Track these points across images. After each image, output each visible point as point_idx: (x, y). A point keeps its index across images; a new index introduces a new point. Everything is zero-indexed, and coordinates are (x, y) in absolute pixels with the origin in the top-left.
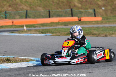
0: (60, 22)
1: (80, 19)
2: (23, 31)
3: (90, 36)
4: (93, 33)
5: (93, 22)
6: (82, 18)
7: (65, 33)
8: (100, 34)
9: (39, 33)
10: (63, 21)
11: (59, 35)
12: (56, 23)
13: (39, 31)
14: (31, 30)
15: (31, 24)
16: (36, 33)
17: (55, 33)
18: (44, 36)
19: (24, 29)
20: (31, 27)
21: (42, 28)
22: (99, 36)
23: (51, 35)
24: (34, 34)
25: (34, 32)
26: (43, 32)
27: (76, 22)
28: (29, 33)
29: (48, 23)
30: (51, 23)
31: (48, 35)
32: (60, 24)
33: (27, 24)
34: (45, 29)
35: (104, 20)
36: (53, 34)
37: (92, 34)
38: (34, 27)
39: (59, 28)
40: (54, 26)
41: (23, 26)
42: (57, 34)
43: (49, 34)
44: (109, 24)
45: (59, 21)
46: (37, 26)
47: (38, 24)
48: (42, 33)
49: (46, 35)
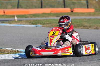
0: (53, 12)
1: (72, 10)
2: (14, 21)
3: (81, 28)
4: (84, 25)
5: (86, 14)
6: (74, 10)
7: (56, 24)
8: (91, 26)
9: (30, 24)
11: (50, 26)
12: (48, 14)
13: (30, 21)
14: (22, 20)
15: (23, 14)
16: (27, 24)
17: (46, 24)
18: (34, 27)
19: (15, 20)
20: (23, 17)
21: (33, 18)
22: (90, 28)
23: (42, 26)
24: (24, 24)
25: (25, 23)
26: (34, 22)
27: (68, 13)
28: (20, 23)
30: (43, 14)
31: (38, 26)
32: (52, 14)
33: (19, 14)
34: (36, 20)
35: (97, 11)
36: (44, 26)
37: (84, 27)
38: (26, 17)
39: (50, 19)
40: (46, 17)
41: (14, 16)
42: (48, 25)
43: (40, 25)
45: (51, 12)
46: (28, 16)
47: (30, 15)
48: (33, 24)
49: (36, 26)
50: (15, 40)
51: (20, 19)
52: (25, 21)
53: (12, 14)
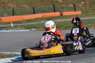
0: (44, 17)
1: (61, 14)
2: (10, 27)
5: (74, 16)
6: (63, 13)
9: (25, 29)
10: (47, 17)
11: (43, 29)
13: (24, 27)
14: (17, 26)
15: (18, 20)
16: (22, 29)
17: (39, 28)
19: (11, 26)
20: (18, 24)
21: (28, 24)
23: (35, 30)
24: (20, 30)
25: (20, 29)
26: (28, 27)
27: (58, 16)
28: (16, 29)
29: (33, 19)
30: (36, 19)
31: (32, 30)
32: (43, 19)
33: (14, 20)
34: (30, 25)
35: (84, 13)
36: (37, 30)
38: (21, 23)
39: (42, 23)
40: (38, 22)
41: (10, 23)
42: (41, 29)
43: (34, 29)
44: (88, 17)
46: (23, 22)
47: (24, 20)
48: (28, 29)
49: (30, 30)
50: (13, 45)
51: (15, 25)
52: (20, 26)
53: (8, 21)
